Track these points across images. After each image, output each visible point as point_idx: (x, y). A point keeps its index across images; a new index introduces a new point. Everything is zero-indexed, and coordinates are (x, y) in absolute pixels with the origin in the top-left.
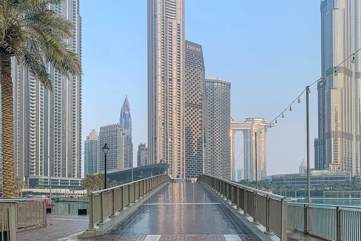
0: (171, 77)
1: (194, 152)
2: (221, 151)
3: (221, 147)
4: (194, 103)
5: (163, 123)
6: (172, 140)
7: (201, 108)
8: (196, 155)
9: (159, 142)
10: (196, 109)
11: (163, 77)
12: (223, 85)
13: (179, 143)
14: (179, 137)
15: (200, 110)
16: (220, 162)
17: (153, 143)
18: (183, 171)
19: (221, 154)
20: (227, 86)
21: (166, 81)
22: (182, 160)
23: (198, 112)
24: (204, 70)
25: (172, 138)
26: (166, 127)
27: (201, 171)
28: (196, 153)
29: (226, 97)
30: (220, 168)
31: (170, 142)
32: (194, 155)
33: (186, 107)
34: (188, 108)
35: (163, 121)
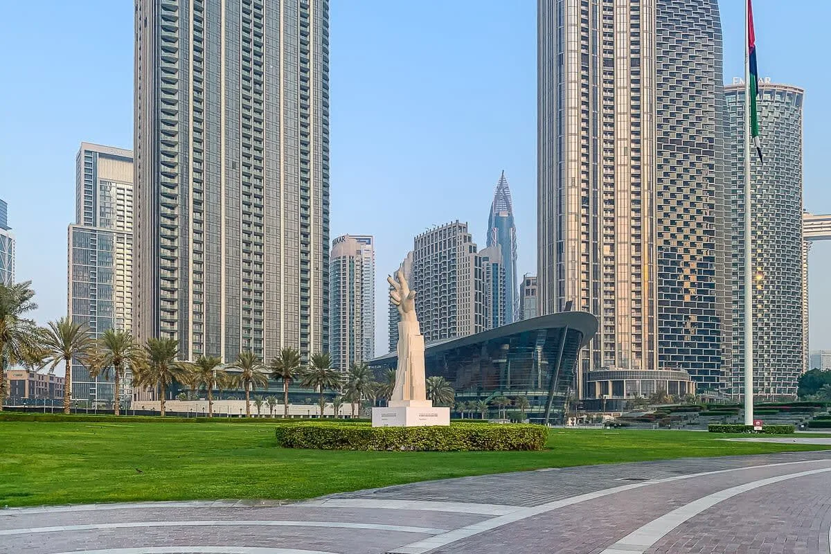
0: (609, 56)
1: (687, 291)
2: (773, 292)
3: (772, 282)
4: (686, 138)
5: (585, 200)
6: (612, 250)
7: (711, 153)
8: (693, 297)
9: (570, 259)
10: (693, 158)
11: (585, 57)
12: (778, 98)
13: (638, 258)
14: (638, 241)
15: (706, 160)
16: (767, 324)
17: (551, 262)
18: (651, 347)
19: (773, 302)
20: (791, 99)
21: (594, 67)
22: (646, 311)
23: (699, 166)
24: (720, 37)
25: (612, 245)
26: (595, 211)
27: (710, 348)
28: (693, 291)
29: (789, 133)
30: (768, 342)
31: (606, 258)
32: (687, 298)
33: (660, 153)
34: (667, 154)
35: (584, 194)
